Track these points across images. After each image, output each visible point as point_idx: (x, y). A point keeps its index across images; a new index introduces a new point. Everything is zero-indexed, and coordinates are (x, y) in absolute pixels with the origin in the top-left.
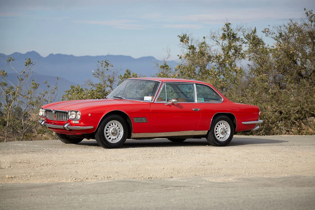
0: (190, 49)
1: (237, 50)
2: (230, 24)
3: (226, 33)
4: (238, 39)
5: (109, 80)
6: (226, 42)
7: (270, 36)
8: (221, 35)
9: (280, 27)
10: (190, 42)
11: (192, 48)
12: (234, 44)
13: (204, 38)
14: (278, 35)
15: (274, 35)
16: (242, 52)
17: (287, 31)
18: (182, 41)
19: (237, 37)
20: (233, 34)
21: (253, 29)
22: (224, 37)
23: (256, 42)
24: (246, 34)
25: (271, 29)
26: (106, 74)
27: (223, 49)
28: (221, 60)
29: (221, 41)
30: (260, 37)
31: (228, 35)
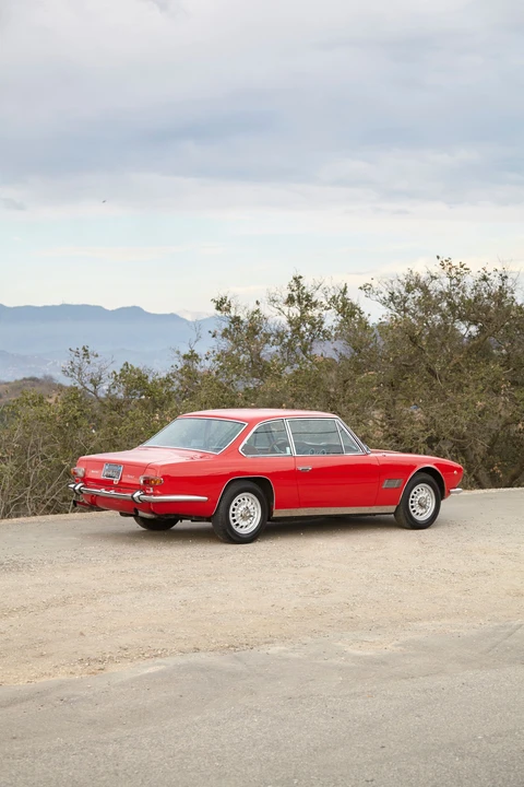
0: (233, 322)
1: (316, 324)
2: (300, 277)
3: (294, 294)
4: (315, 304)
5: (92, 381)
6: (295, 311)
7: (374, 297)
8: (286, 297)
9: (392, 282)
10: (232, 310)
11: (236, 320)
12: (310, 313)
13: (257, 303)
14: (387, 296)
15: (381, 296)
16: (325, 327)
17: (403, 289)
18: (218, 308)
19: (314, 300)
20: (308, 296)
21: (342, 287)
22: (290, 300)
23: (348, 310)
24: (330, 296)
25: (375, 284)
26: (88, 370)
27: (290, 322)
28: (286, 340)
29: (285, 308)
30: (355, 301)
31: (299, 297)
